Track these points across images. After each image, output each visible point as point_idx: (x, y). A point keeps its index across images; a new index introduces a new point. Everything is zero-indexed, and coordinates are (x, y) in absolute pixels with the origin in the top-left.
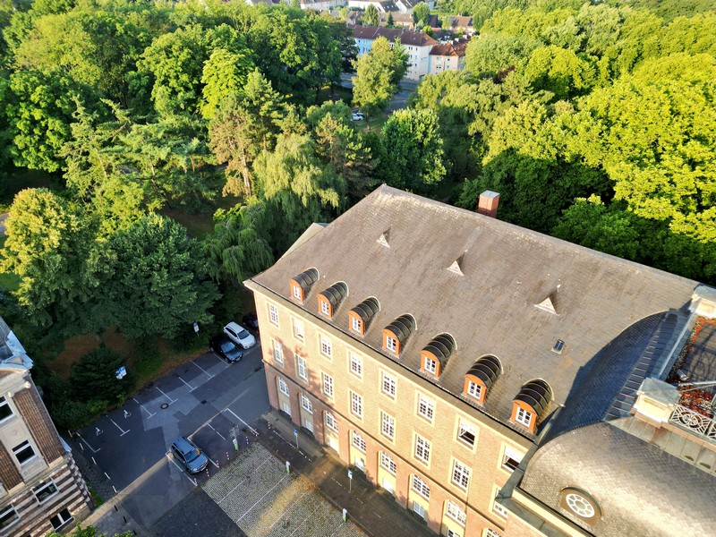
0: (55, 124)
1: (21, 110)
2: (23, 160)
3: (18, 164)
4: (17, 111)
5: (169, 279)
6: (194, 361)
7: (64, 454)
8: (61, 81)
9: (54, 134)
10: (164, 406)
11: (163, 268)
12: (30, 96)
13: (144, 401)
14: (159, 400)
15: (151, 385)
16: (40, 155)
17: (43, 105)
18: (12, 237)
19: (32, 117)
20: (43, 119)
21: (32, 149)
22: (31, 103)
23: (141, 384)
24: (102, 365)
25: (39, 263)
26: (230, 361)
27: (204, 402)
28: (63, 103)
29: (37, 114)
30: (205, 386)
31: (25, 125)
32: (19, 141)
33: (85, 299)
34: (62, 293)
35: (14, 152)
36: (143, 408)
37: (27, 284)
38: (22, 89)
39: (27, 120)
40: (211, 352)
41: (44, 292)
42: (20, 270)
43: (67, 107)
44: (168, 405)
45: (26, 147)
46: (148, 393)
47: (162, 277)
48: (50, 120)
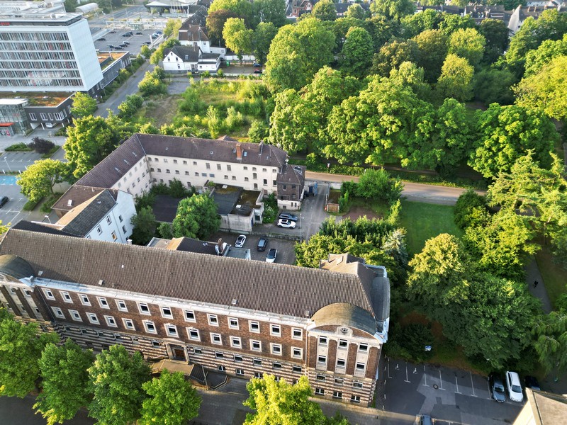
0: (509, 150)
1: (494, 132)
2: (474, 163)
3: (469, 164)
4: (491, 132)
5: (489, 329)
6: (473, 375)
7: (374, 378)
8: (534, 121)
9: (503, 156)
10: (436, 387)
11: (491, 320)
12: (506, 125)
13: (429, 373)
14: (435, 380)
15: (438, 366)
16: (486, 165)
17: (510, 134)
18: (424, 254)
19: (498, 139)
20: (503, 143)
21: (483, 159)
22: (504, 129)
23: (434, 360)
24: (421, 339)
25: (427, 274)
26: (493, 398)
27: (458, 407)
28: (525, 136)
29: (502, 139)
30: (466, 397)
31: (490, 143)
32: (480, 151)
33: (436, 303)
34: (428, 293)
35: (472, 157)
36: (425, 376)
37: (415, 277)
38: (505, 120)
39: (493, 140)
40: (486, 379)
41: (420, 287)
42: (417, 269)
43: (525, 139)
44: (437, 388)
45: (481, 157)
46: (434, 369)
47: (486, 324)
48: (507, 146)
